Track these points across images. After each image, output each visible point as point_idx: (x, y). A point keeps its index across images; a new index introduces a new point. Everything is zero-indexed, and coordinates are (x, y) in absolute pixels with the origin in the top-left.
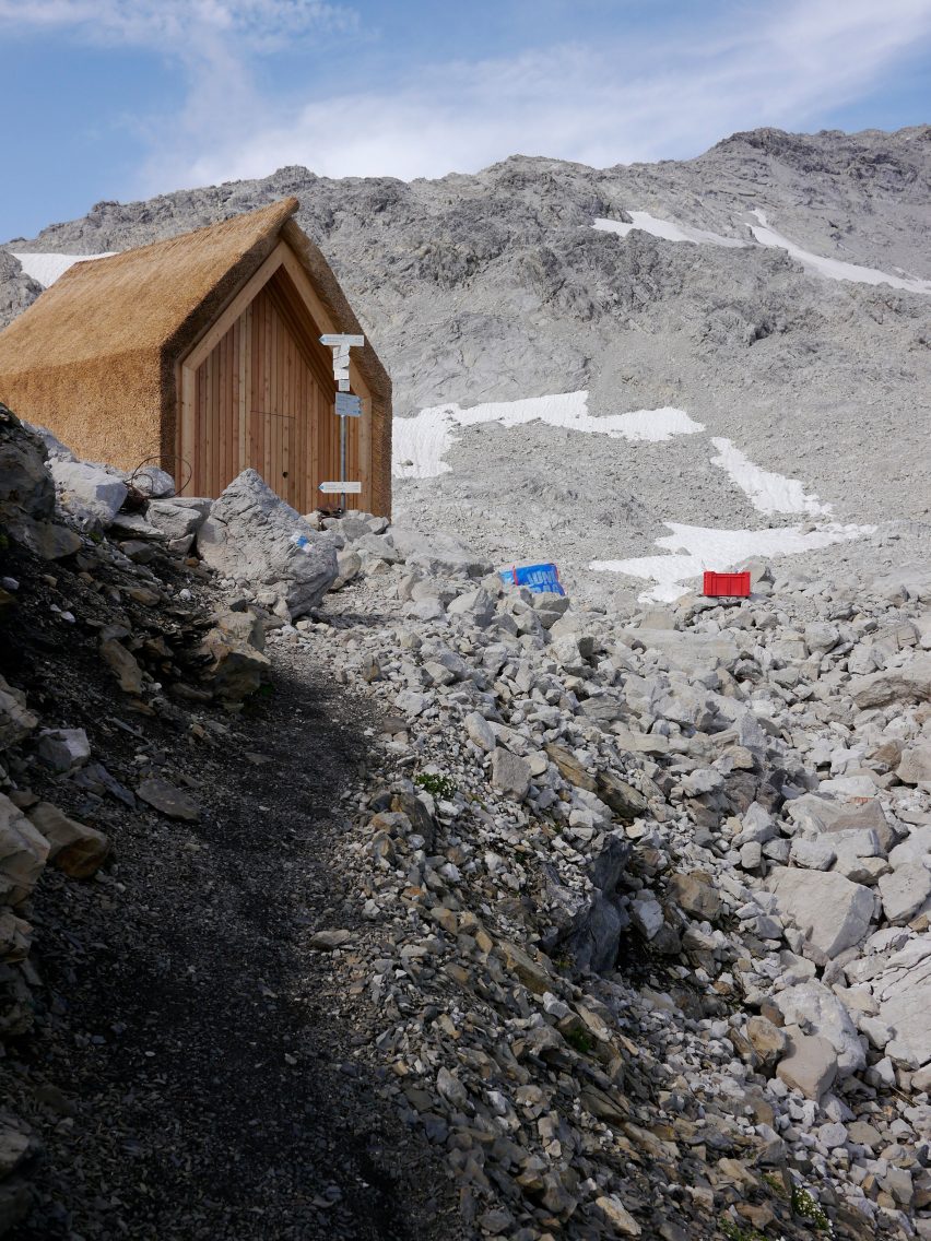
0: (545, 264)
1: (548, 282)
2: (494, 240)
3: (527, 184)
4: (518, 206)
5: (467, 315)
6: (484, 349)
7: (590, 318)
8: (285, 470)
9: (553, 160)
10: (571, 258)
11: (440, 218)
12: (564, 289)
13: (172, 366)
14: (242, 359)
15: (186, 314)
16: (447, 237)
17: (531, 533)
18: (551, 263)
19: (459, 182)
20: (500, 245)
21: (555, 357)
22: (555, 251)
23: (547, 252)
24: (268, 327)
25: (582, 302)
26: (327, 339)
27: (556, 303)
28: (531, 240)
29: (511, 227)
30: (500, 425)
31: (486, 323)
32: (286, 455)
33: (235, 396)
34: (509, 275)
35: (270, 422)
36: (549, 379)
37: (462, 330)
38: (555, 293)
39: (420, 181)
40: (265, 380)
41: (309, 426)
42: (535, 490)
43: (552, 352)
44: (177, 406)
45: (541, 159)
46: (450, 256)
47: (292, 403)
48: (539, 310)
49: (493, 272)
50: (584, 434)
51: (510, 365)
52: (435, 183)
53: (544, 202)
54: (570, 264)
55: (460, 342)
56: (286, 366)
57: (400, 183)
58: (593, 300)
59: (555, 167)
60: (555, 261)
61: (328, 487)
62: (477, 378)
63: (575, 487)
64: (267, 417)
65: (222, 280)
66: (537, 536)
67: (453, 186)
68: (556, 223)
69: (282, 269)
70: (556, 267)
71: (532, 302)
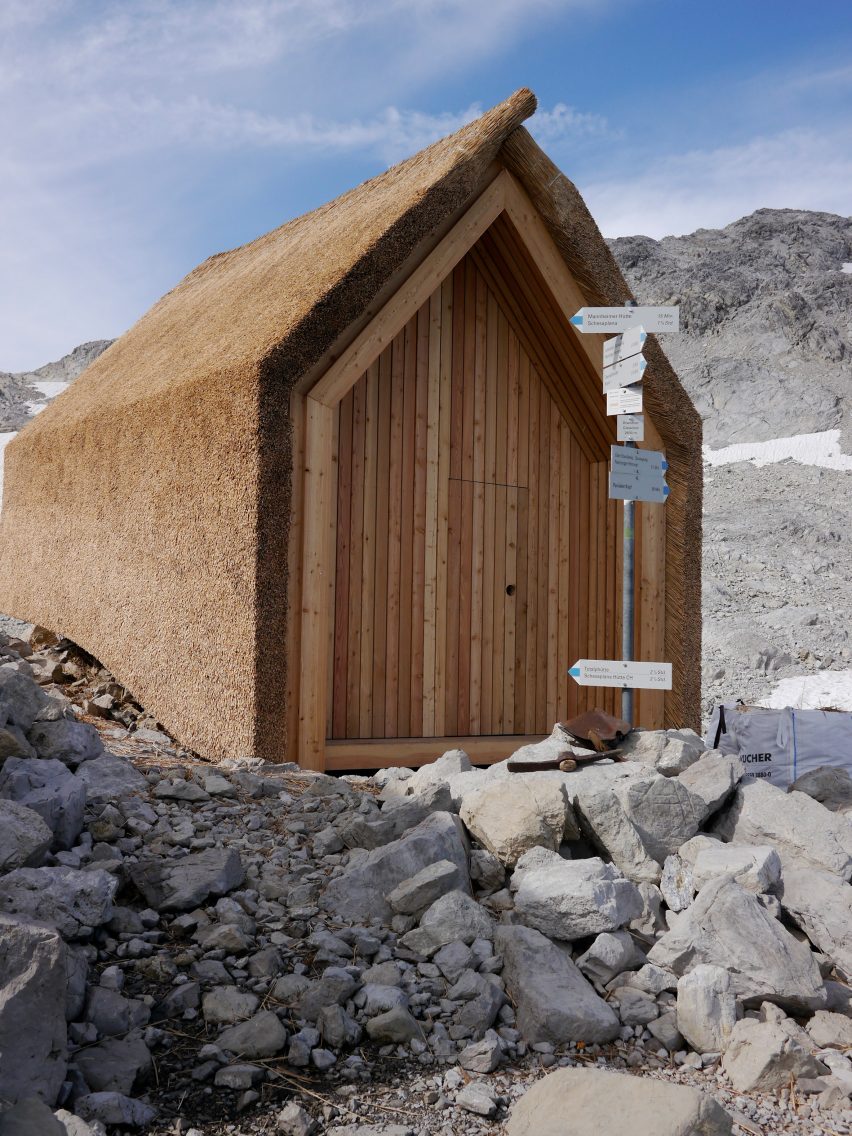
0: (794, 308)
1: (797, 325)
2: (743, 288)
3: (774, 235)
4: (766, 255)
5: (717, 360)
6: (734, 392)
7: (841, 358)
8: (511, 581)
9: (799, 211)
10: (821, 301)
11: (689, 270)
12: (814, 332)
13: (285, 400)
14: (433, 386)
15: (314, 299)
16: (697, 288)
17: (793, 577)
18: (800, 307)
19: (707, 236)
20: (749, 293)
21: (806, 398)
22: (804, 295)
23: (797, 297)
24: (480, 327)
25: (833, 343)
26: (587, 320)
27: (806, 345)
28: (780, 286)
29: (759, 275)
30: (751, 465)
31: (736, 367)
32: (512, 554)
33: (419, 454)
34: (758, 320)
35: (483, 497)
36: (800, 419)
37: (713, 375)
38: (804, 335)
39: (669, 239)
40: (475, 423)
41: (554, 503)
42: (795, 531)
43: (803, 392)
44: (294, 476)
45: (786, 211)
46: (699, 306)
47: (524, 463)
48: (789, 352)
49: (743, 318)
50: (837, 472)
51: (760, 406)
52: (684, 239)
53: (791, 251)
54: (820, 307)
55: (711, 386)
56: (513, 399)
57: (651, 241)
58: (843, 341)
59: (801, 217)
60: (805, 305)
61: (590, 673)
62: (727, 420)
63: (838, 529)
64: (478, 489)
65: (387, 236)
66: (799, 580)
67: (701, 241)
68: (804, 269)
69: (503, 220)
70: (806, 311)
71: (780, 344)
